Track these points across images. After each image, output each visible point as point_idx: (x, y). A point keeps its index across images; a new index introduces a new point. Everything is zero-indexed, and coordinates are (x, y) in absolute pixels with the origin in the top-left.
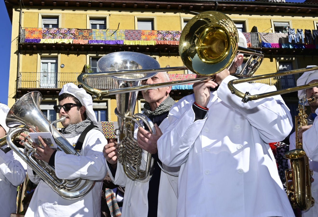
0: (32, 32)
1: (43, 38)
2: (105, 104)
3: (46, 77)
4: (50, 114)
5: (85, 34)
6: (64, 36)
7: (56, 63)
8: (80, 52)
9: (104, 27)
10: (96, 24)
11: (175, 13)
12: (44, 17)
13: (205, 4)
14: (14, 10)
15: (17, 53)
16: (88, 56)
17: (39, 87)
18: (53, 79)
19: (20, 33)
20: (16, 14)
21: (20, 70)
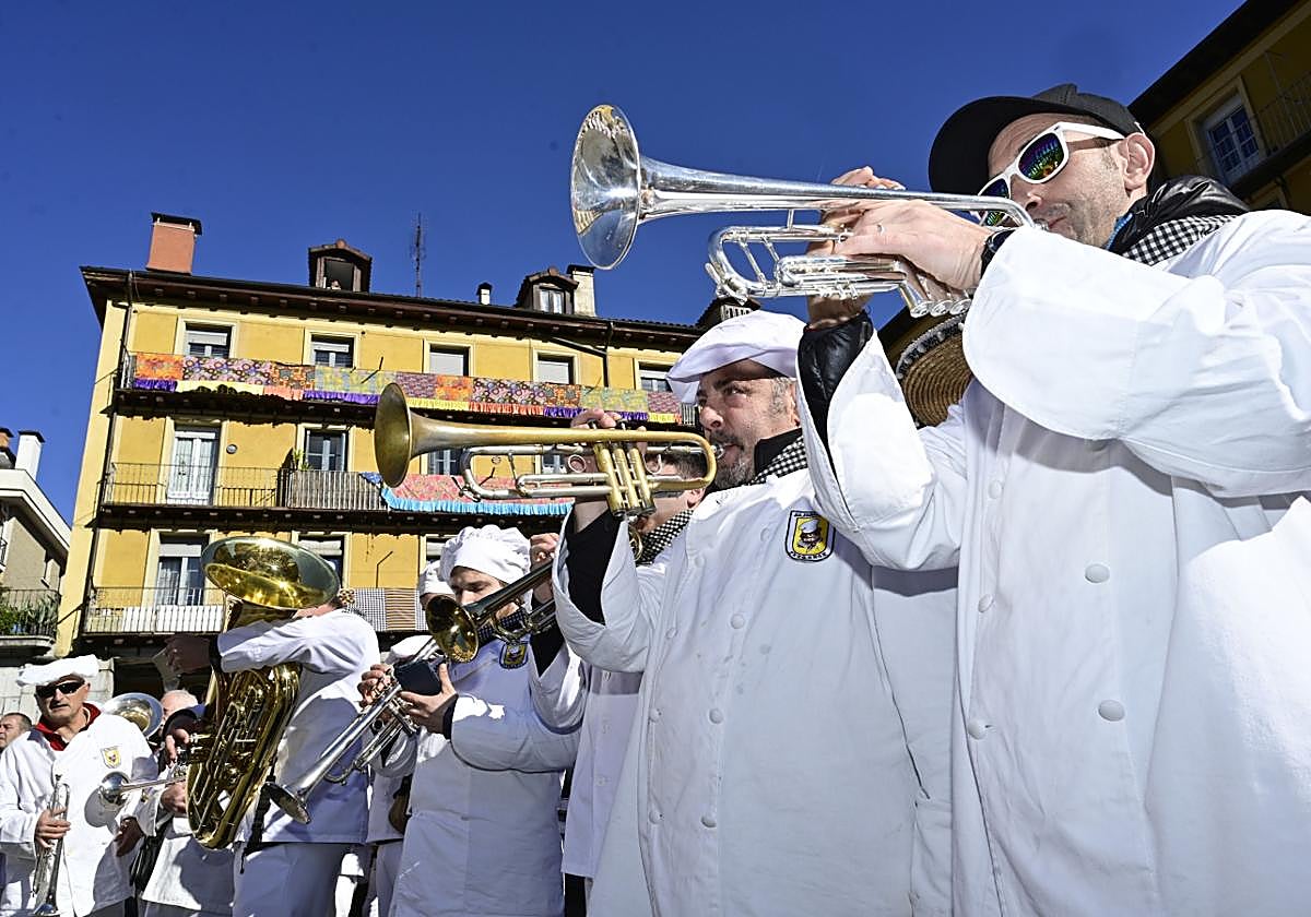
0: (154, 364)
1: (184, 379)
2: (338, 543)
3: (185, 477)
4: (188, 568)
5: (297, 376)
6: (242, 376)
7: (216, 441)
8: (279, 417)
9: (346, 359)
10: (328, 352)
11: (519, 338)
12: (190, 327)
13: (586, 326)
14: (109, 303)
15: (110, 412)
16: (301, 427)
17: (164, 502)
18: (205, 482)
19: (121, 363)
20: (114, 314)
21: (114, 458)
